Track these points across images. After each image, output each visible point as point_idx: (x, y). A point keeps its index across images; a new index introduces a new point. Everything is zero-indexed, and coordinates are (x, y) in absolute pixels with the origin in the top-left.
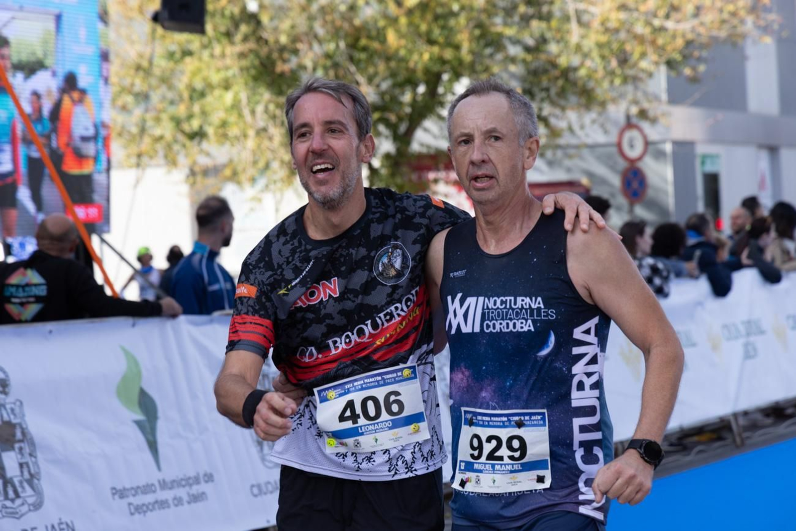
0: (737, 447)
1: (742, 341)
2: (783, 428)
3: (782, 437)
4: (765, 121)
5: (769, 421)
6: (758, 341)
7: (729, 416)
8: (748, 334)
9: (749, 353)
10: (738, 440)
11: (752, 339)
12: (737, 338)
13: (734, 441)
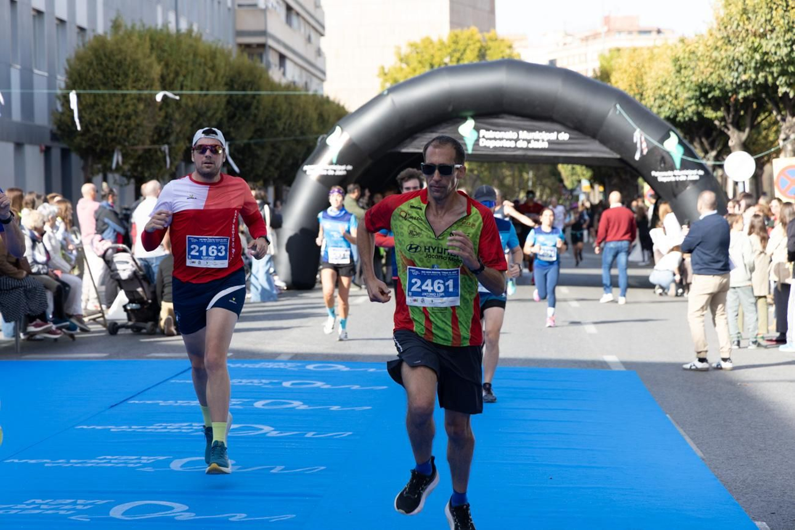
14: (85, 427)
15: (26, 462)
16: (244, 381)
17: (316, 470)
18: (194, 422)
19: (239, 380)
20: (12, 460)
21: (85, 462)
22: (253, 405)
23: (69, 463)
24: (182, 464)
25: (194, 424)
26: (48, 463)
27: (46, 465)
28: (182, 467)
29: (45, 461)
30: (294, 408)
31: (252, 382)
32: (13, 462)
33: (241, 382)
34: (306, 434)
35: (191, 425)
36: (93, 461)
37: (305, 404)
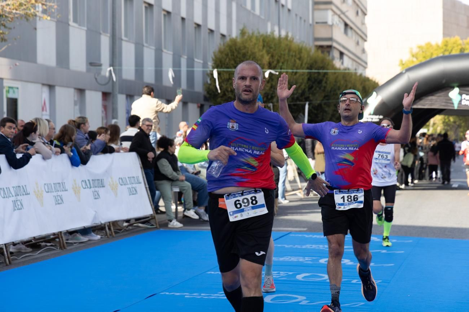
0: (7, 265)
1: (14, 198)
2: (37, 254)
3: (36, 260)
4: (48, 69)
5: (30, 250)
6: (24, 199)
7: (3, 245)
8: (17, 195)
9: (18, 206)
10: (7, 260)
11: (19, 198)
12: (10, 197)
13: (5, 260)
14: (213, 273)
15: (174, 294)
16: (314, 246)
17: (358, 305)
18: (282, 271)
19: (311, 245)
20: (164, 293)
21: (211, 296)
22: (319, 261)
23: (200, 295)
24: (272, 298)
25: (281, 273)
26: (187, 295)
27: (186, 297)
28: (271, 300)
29: (185, 294)
30: (345, 263)
31: (318, 247)
32: (165, 294)
33: (312, 247)
34: (352, 281)
35: (279, 273)
36: (216, 295)
37: (351, 261)
